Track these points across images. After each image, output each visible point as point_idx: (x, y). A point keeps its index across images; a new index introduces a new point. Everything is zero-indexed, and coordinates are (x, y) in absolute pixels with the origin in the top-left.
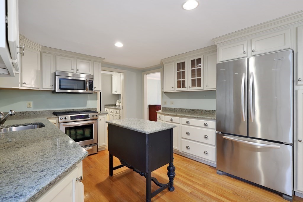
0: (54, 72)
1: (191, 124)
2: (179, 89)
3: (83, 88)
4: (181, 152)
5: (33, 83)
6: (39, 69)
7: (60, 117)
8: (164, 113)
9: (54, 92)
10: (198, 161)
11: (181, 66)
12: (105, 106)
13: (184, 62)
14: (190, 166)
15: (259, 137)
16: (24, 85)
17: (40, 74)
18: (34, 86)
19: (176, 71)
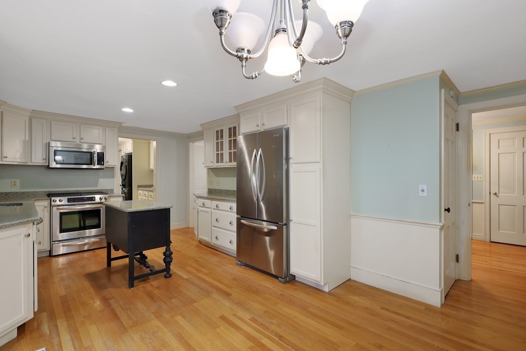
0: (48, 142)
1: (220, 208)
2: (218, 164)
3: (89, 163)
4: (212, 244)
5: (18, 156)
6: (27, 139)
7: (53, 198)
8: (209, 197)
9: (48, 167)
10: (228, 255)
11: (219, 134)
12: (139, 186)
13: (222, 130)
14: (213, 258)
15: (265, 219)
16: (5, 159)
17: (28, 146)
18: (19, 161)
19: (216, 141)
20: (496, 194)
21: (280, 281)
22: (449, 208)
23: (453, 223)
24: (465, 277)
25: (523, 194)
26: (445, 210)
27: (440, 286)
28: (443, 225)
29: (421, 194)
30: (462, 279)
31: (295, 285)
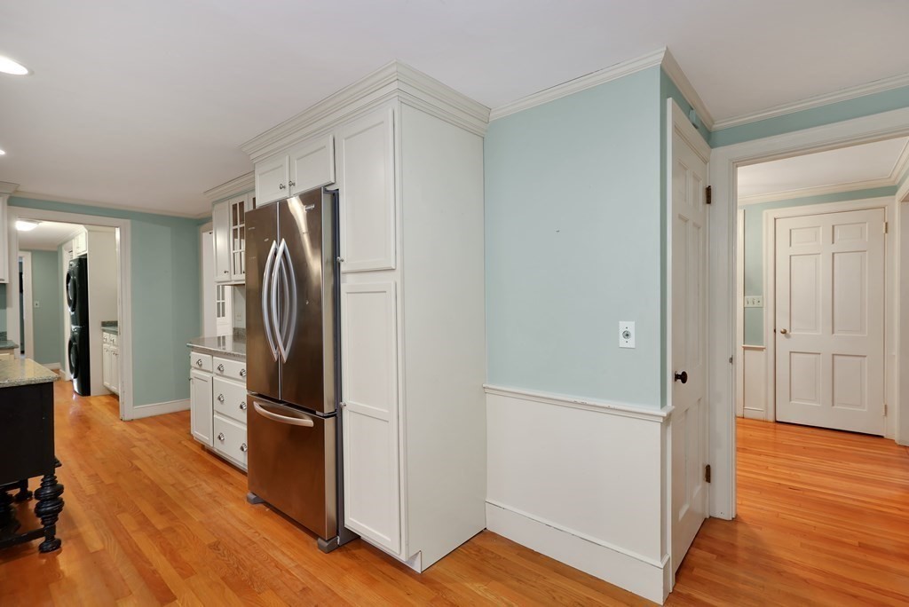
1: (225, 373)
4: (215, 450)
11: (238, 212)
12: (104, 324)
13: (243, 203)
19: (232, 228)
20: (784, 332)
21: (320, 547)
22: (684, 374)
23: (699, 400)
24: (724, 511)
25: (833, 333)
26: (677, 377)
27: (663, 553)
28: (670, 415)
29: (623, 342)
30: (718, 515)
31: (353, 557)
